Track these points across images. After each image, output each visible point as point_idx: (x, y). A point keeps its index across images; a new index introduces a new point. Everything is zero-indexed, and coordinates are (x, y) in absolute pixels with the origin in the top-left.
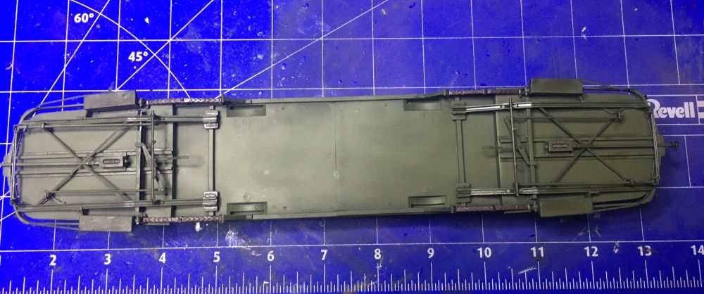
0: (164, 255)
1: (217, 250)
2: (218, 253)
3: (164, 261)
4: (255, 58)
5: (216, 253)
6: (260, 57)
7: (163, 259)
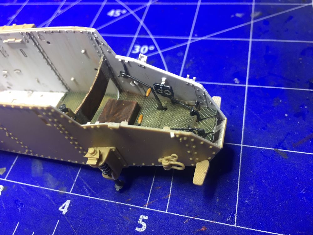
0: (67, 203)
1: (145, 212)
2: (146, 218)
3: (65, 211)
4: (232, 16)
5: (142, 217)
6: (239, 15)
7: (64, 208)
